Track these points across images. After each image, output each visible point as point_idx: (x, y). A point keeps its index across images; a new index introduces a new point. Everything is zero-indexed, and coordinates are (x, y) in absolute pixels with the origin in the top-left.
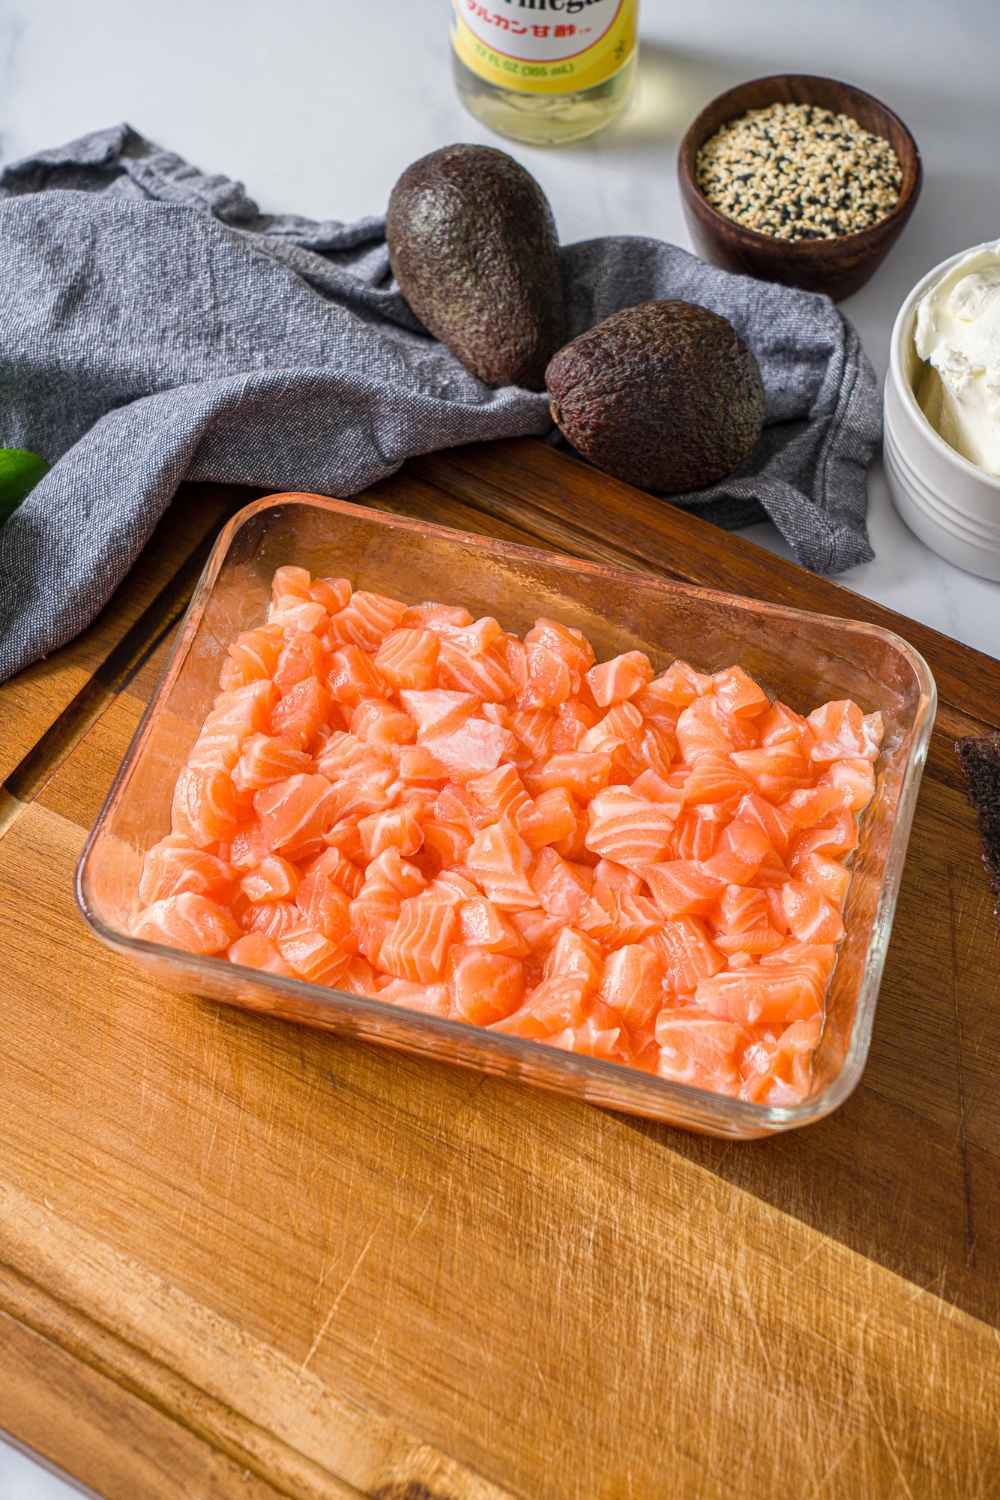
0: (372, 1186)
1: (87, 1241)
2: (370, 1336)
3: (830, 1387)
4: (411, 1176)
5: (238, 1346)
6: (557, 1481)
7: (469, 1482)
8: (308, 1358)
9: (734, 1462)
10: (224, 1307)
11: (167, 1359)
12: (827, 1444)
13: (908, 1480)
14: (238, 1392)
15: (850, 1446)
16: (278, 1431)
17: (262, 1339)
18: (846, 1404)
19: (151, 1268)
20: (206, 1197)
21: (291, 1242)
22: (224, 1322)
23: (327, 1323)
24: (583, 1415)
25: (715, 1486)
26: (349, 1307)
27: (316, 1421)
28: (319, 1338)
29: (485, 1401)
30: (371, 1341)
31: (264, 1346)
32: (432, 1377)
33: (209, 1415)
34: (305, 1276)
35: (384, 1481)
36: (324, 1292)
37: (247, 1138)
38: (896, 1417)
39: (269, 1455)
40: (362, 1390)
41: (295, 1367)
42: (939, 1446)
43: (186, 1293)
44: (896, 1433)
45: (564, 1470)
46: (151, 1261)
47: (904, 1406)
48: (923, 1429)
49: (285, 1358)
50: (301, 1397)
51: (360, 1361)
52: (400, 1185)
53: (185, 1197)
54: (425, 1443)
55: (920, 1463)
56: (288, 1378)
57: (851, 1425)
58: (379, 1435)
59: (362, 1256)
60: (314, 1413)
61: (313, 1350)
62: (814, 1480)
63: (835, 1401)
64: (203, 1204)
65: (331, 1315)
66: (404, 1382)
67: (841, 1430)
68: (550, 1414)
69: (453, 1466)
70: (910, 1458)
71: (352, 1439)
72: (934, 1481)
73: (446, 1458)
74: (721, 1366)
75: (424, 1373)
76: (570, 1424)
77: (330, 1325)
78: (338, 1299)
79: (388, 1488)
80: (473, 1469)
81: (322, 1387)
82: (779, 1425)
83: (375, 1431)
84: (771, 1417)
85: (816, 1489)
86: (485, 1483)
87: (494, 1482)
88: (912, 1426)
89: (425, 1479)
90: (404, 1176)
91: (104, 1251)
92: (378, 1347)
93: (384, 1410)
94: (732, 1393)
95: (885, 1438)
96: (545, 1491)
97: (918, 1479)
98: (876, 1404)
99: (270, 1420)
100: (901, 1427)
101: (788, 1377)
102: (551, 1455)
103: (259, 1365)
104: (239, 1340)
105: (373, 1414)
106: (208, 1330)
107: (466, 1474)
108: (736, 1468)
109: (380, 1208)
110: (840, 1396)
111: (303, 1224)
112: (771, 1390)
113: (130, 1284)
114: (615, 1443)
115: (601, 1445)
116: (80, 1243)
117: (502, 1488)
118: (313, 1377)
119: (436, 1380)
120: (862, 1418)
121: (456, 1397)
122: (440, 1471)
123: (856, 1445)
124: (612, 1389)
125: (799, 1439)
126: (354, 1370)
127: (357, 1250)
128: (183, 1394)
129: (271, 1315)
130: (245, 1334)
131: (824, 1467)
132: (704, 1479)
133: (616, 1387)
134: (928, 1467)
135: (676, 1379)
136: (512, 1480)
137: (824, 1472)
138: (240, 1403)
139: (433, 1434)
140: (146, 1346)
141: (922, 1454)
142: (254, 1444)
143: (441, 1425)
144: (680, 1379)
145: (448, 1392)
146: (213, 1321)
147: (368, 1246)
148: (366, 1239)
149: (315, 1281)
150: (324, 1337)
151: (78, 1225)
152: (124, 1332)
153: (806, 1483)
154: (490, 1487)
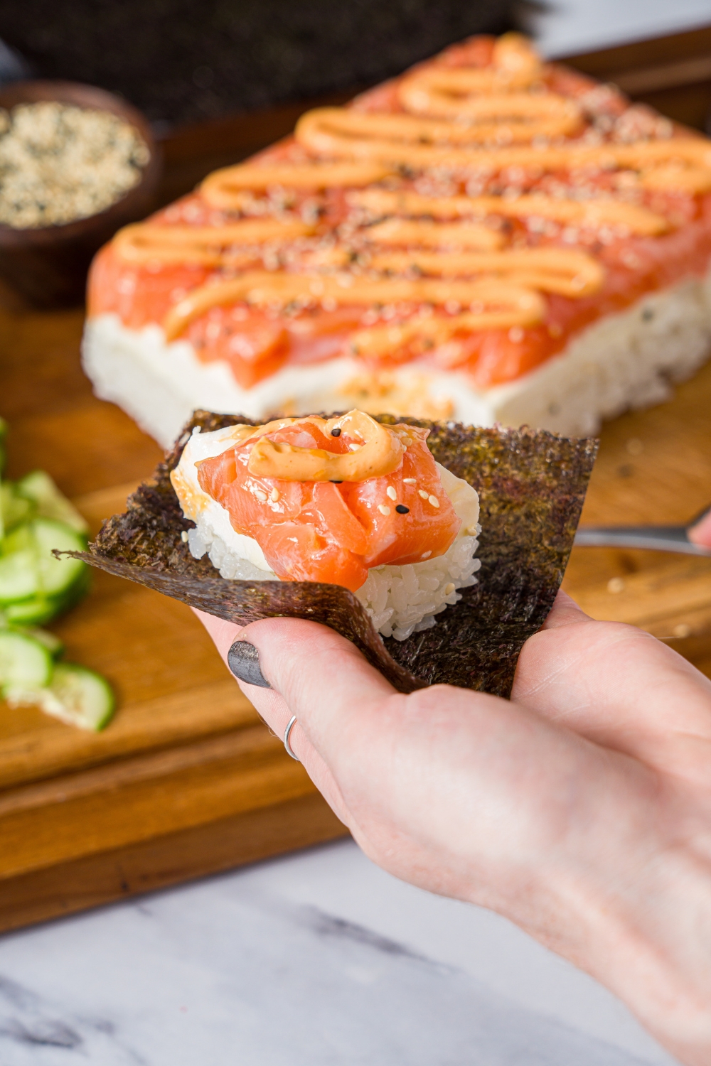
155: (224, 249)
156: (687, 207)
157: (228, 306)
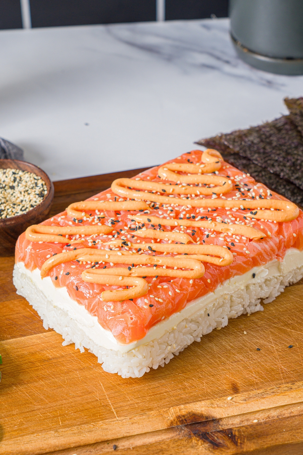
0: (86, 373)
1: (19, 439)
2: (127, 399)
3: (252, 326)
4: (94, 363)
5: (94, 427)
6: (211, 390)
7: (191, 406)
8: (116, 415)
9: (248, 355)
10: (79, 423)
11: (77, 444)
12: (264, 336)
13: (291, 329)
14: (106, 435)
15: (270, 333)
16: (128, 435)
17: (98, 421)
18: (259, 327)
19: (46, 431)
20: (42, 407)
21: (79, 398)
22: (83, 426)
23: (111, 405)
24: (201, 374)
25: (250, 362)
26: (113, 399)
27: (135, 425)
28: (113, 410)
29: (173, 389)
30: (128, 400)
31: (101, 422)
32: (153, 395)
33: (103, 450)
34: (92, 402)
35: (169, 422)
36: (102, 400)
37: (37, 388)
38: (273, 320)
39: (130, 445)
40: (139, 410)
41: (115, 419)
42: (289, 318)
43: (64, 428)
44: (277, 323)
45: (211, 386)
46: (44, 430)
47: (272, 318)
48: (282, 318)
49: (110, 420)
50: (124, 424)
51: (131, 406)
52: (94, 367)
53: (36, 411)
54: (169, 407)
55: (289, 324)
56: (116, 423)
57: (265, 329)
58: (155, 415)
59: (103, 387)
60: (133, 424)
61: (115, 413)
62: (270, 344)
63: (256, 328)
64: (43, 409)
65: (110, 403)
66: (148, 401)
67: (264, 332)
68: (193, 379)
69: (182, 406)
70: (285, 325)
71: (150, 421)
72: (296, 325)
73: (178, 406)
74: (221, 341)
75: (151, 396)
76: (200, 377)
77: (113, 406)
78: (108, 399)
79: (172, 423)
80: (188, 403)
81: (128, 418)
82: (249, 341)
83: (153, 415)
84: (245, 341)
85: (273, 346)
86: (195, 403)
87: (197, 401)
88: (278, 319)
89: (179, 414)
90: (92, 365)
91: (27, 438)
92: (132, 400)
93: (150, 409)
94: (231, 344)
95: (276, 326)
96: (211, 393)
97: (292, 327)
98: (266, 322)
99: (123, 434)
100: (276, 321)
101: (239, 332)
102: (204, 386)
103: (105, 426)
104: (92, 426)
105: (148, 413)
106: (80, 430)
107: (187, 405)
108: (250, 356)
109: (94, 375)
110: (256, 326)
111: (78, 393)
112: (239, 337)
113: (45, 438)
114: (216, 373)
115: (213, 376)
116: (18, 441)
117: (200, 401)
118: (123, 418)
119: (156, 395)
120: (266, 326)
121: (165, 394)
122: (180, 410)
123: (271, 331)
124: (202, 364)
125: (257, 340)
126: (131, 409)
127: (99, 387)
128: (90, 452)
129: (94, 415)
130: (92, 424)
131: (269, 341)
132: (246, 363)
133: (202, 363)
134: (292, 324)
135: (215, 351)
136: (200, 397)
137: (271, 342)
138: (110, 437)
139: (169, 404)
140: (68, 446)
141: (288, 323)
142: (123, 446)
143: (169, 402)
144: (215, 350)
145: (161, 395)
146: (79, 428)
147: (101, 384)
148: (99, 383)
149: (97, 400)
150: (114, 409)
151: (12, 438)
152: (58, 449)
153: (269, 346)
154: (197, 403)
155: (71, 237)
156: (275, 228)
157: (69, 262)
